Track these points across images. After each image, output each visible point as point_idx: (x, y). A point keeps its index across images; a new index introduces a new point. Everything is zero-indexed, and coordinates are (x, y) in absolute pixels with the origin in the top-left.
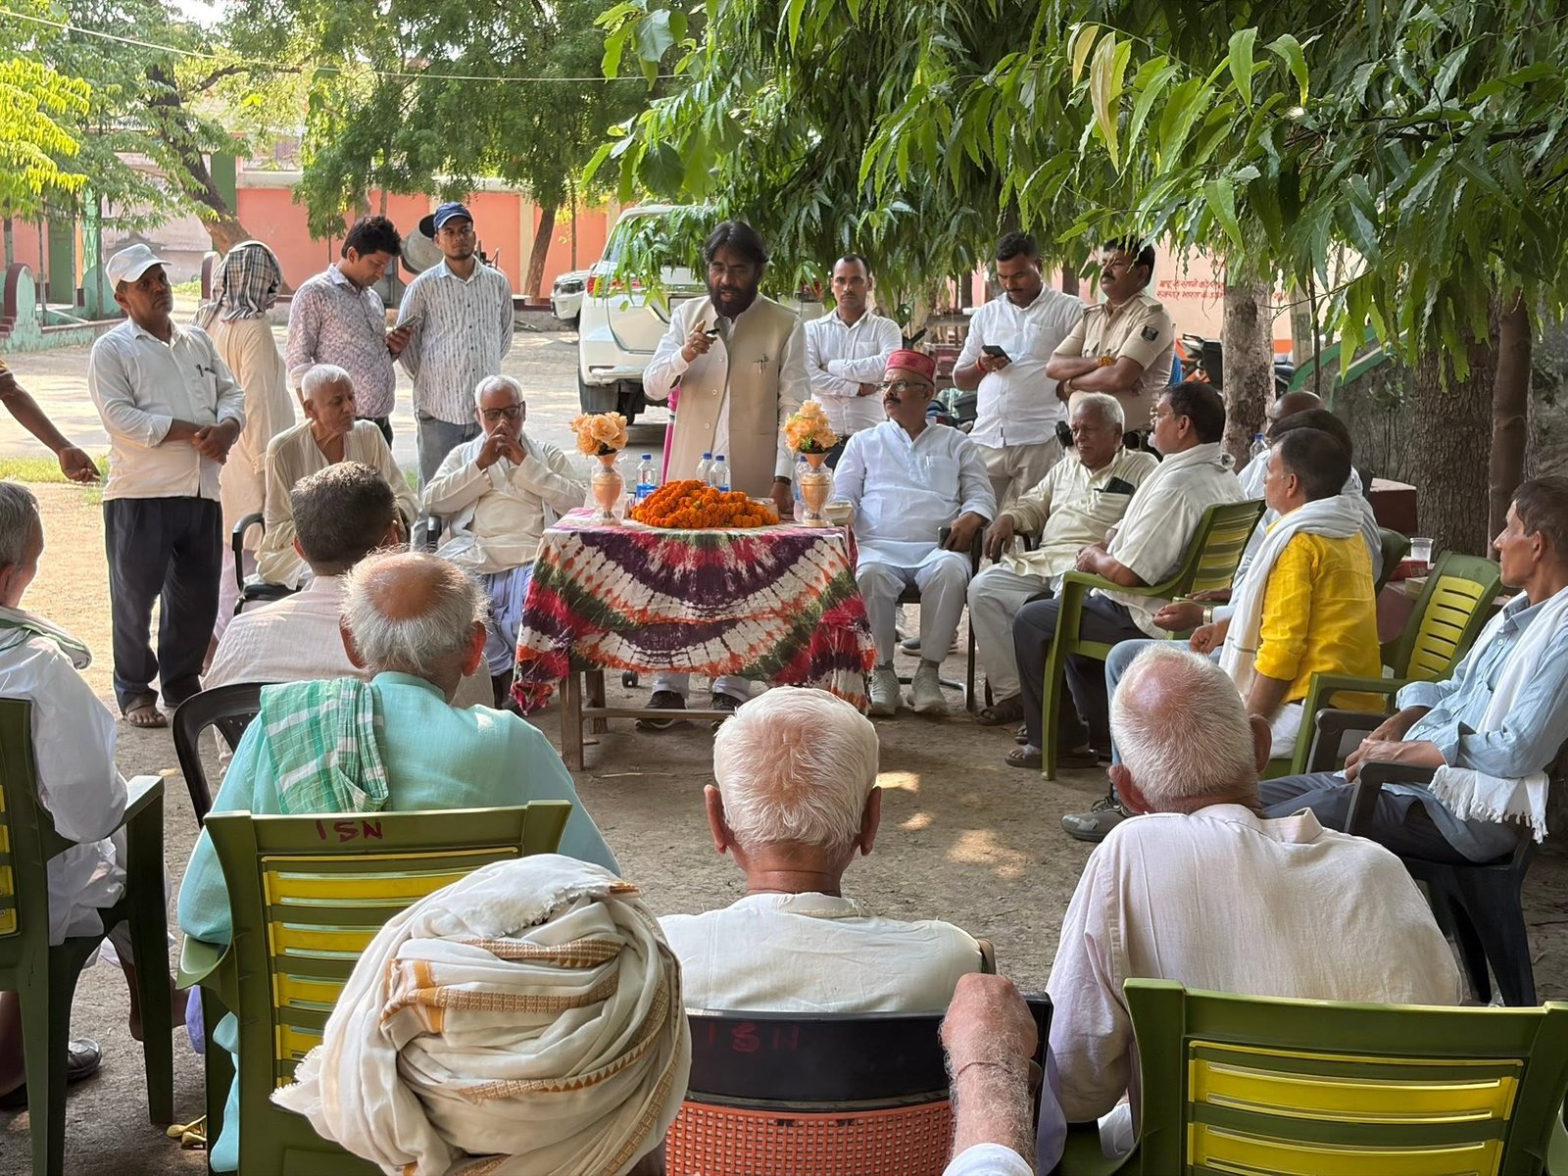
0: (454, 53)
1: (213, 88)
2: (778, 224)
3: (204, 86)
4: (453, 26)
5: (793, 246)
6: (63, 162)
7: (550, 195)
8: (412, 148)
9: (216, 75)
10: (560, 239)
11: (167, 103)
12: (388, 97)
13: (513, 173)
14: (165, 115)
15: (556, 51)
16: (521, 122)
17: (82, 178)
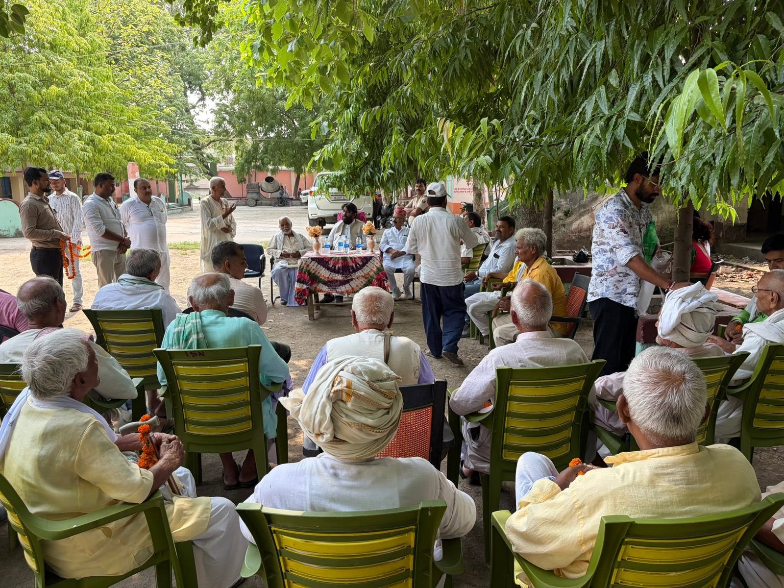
0: (272, 135)
1: (210, 145)
2: (359, 177)
3: (208, 145)
4: (272, 127)
5: (363, 182)
6: (171, 166)
7: (299, 171)
8: (262, 160)
9: (210, 142)
10: (302, 182)
11: (198, 150)
12: (255, 147)
13: (289, 166)
14: (197, 153)
15: (299, 133)
16: (291, 152)
17: (176, 170)
